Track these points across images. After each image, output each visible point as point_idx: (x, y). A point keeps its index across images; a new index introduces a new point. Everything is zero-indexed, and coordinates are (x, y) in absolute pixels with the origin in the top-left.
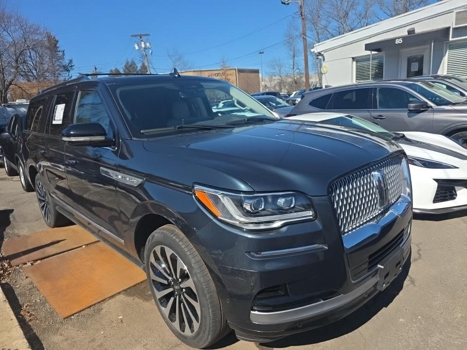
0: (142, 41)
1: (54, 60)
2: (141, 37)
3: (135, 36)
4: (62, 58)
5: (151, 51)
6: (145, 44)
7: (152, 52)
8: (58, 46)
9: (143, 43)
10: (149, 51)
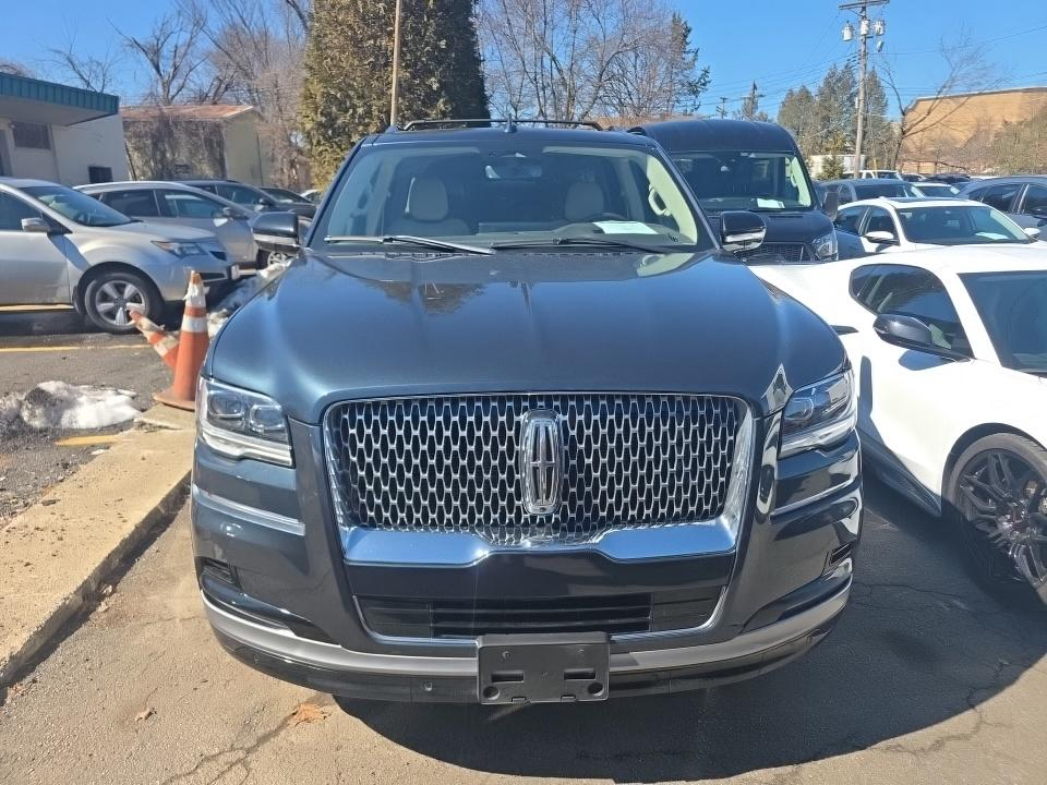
0: (864, 17)
1: (675, 70)
2: (864, 8)
3: (849, 7)
4: (691, 66)
5: (880, 43)
6: (868, 26)
7: (882, 44)
8: (688, 40)
9: (864, 24)
10: (875, 43)
